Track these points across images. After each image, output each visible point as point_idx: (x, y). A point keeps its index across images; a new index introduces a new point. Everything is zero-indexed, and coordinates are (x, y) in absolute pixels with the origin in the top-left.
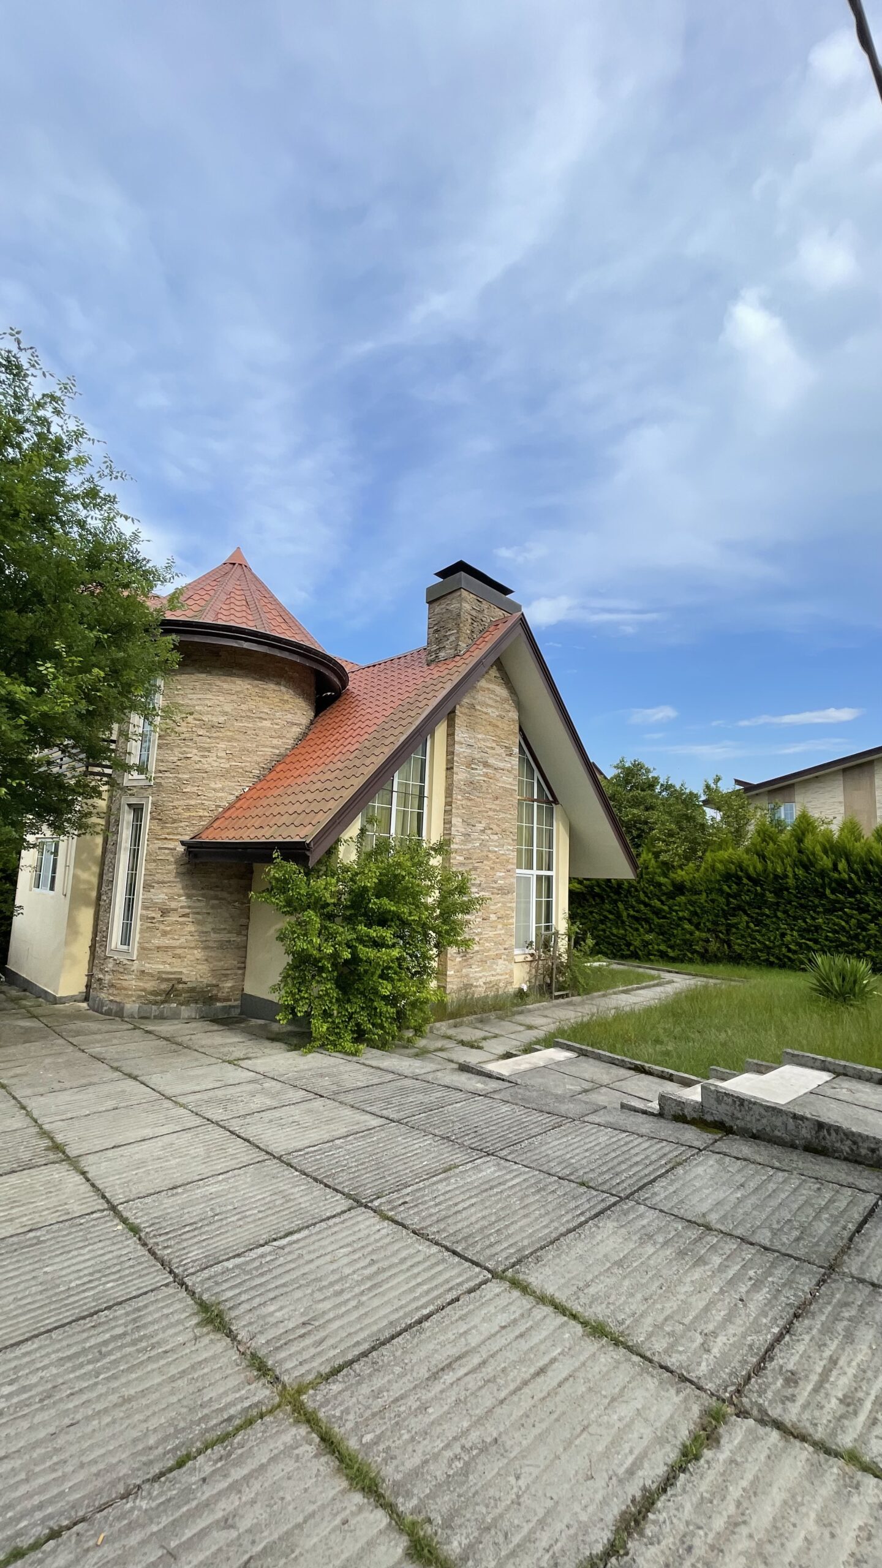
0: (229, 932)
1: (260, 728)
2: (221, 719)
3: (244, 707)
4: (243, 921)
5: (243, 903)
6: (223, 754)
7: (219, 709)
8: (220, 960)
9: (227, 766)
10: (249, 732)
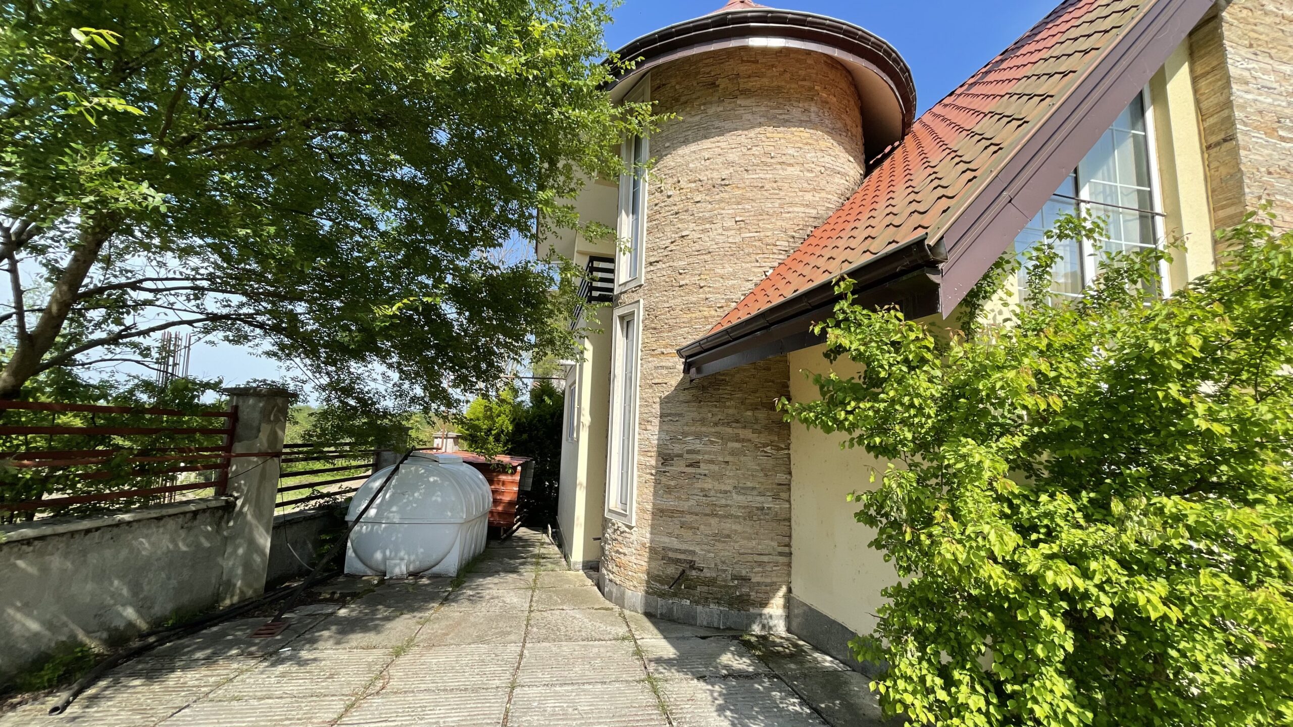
0: (761, 494)
1: (783, 179)
2: (725, 173)
3: (755, 150)
4: (781, 477)
5: (779, 449)
6: (730, 223)
7: (720, 160)
8: (750, 539)
9: (738, 239)
10: (767, 187)
